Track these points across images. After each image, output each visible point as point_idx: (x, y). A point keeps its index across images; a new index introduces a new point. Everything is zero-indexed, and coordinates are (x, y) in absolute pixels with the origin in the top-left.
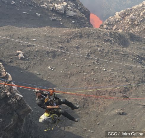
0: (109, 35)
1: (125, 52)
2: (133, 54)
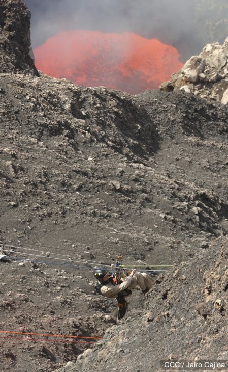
0: (67, 106)
1: (136, 180)
2: (179, 190)
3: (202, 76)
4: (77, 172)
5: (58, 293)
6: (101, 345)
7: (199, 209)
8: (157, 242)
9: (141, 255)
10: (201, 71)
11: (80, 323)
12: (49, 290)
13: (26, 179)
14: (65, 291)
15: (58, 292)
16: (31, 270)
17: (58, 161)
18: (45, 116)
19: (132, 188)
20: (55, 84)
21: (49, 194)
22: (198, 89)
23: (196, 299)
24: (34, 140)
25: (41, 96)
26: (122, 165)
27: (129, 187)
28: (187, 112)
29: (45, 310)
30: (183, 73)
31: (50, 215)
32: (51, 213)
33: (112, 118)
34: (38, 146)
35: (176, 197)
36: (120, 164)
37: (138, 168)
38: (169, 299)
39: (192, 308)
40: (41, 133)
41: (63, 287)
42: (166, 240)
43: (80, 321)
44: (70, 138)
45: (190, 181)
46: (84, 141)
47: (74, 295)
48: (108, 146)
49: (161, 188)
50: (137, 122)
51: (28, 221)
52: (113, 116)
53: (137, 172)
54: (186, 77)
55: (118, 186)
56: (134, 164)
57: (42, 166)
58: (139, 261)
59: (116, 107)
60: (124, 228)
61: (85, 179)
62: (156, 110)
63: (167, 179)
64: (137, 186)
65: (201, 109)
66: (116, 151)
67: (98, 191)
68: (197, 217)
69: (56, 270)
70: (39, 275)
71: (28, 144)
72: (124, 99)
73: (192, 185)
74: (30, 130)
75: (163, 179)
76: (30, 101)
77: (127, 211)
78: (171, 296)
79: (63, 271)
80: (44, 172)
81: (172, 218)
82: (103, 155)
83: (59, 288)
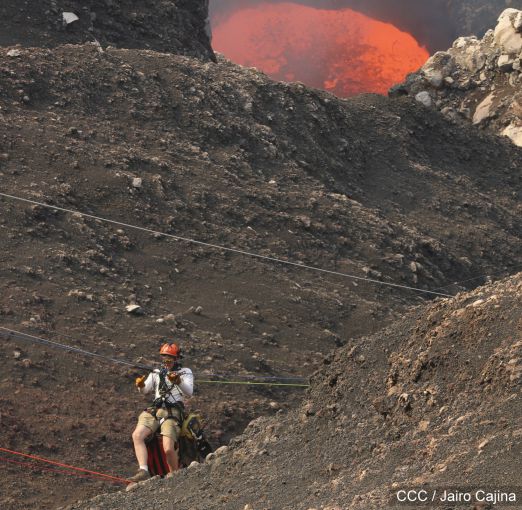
3: (450, 80)
4: (252, 199)
6: (240, 442)
7: (419, 265)
8: (355, 307)
9: (331, 323)
10: (447, 73)
11: (234, 410)
12: (196, 360)
13: (179, 202)
14: (219, 364)
15: (208, 364)
16: (173, 330)
17: (226, 181)
18: (214, 116)
19: (327, 227)
20: (234, 74)
21: (209, 227)
22: (443, 98)
23: (375, 390)
24: (195, 149)
25: (212, 89)
26: (316, 195)
27: (324, 226)
28: (415, 128)
30: (423, 74)
31: (207, 255)
32: (210, 254)
33: (309, 127)
34: (201, 158)
35: (388, 245)
36: (314, 193)
37: (338, 201)
38: (338, 387)
39: (369, 402)
40: (207, 140)
41: (216, 357)
42: (369, 305)
43: (234, 407)
44: (246, 150)
45: (410, 226)
46: (266, 156)
47: (230, 370)
48: (300, 165)
49: (369, 231)
50: (343, 135)
51: (176, 262)
52: (311, 124)
53: (336, 205)
54: (426, 80)
55: (308, 223)
56: (333, 195)
57: (203, 186)
58: (326, 330)
59: (316, 112)
60: (310, 282)
61: (263, 210)
62: (372, 121)
63: (377, 219)
64: (334, 226)
65: (435, 126)
66: (309, 174)
67: (279, 227)
68: (415, 276)
69: (207, 332)
70: (183, 338)
71: (187, 154)
72: (329, 103)
73: (412, 231)
74: (190, 134)
75: (372, 219)
76: (196, 94)
77: (316, 260)
78: (342, 383)
79: (219, 335)
80: (206, 195)
81: (379, 275)
82: (291, 179)
83: (210, 358)
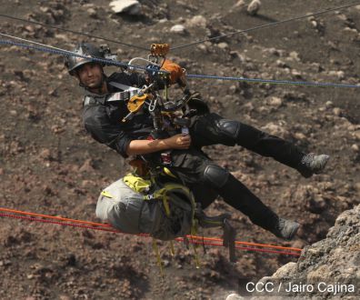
5: (273, 114)
6: (321, 254)
11: (327, 200)
12: (249, 104)
14: (294, 111)
15: (273, 111)
16: (203, 47)
29: (232, 159)
41: (289, 98)
43: (328, 195)
47: (318, 122)
69: (272, 50)
70: (225, 63)
79: (294, 54)
83: (276, 100)
